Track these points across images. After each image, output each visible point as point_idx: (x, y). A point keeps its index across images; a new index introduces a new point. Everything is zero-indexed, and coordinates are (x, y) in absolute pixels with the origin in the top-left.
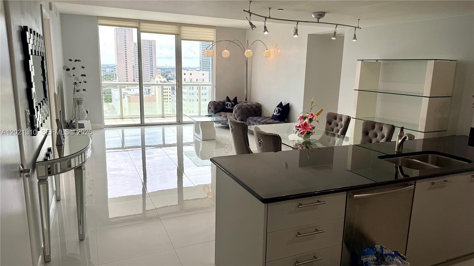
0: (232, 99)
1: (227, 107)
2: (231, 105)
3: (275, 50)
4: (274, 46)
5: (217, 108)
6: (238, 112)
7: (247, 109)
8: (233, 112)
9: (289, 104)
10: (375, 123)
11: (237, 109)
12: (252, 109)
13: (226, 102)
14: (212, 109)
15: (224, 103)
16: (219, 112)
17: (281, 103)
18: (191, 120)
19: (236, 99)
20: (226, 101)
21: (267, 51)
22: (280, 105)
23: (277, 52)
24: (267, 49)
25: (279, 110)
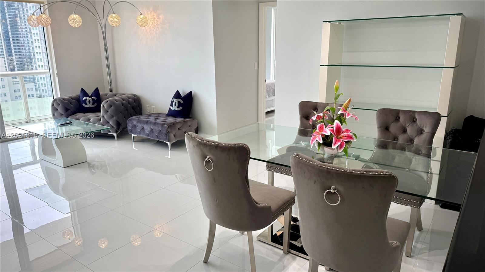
0: (90, 92)
1: (86, 104)
2: (91, 101)
3: (154, 16)
4: (151, 9)
5: (68, 108)
6: (109, 111)
7: (123, 105)
8: (100, 112)
9: (191, 92)
10: (399, 112)
11: (107, 106)
12: (129, 104)
13: (81, 98)
14: (60, 110)
15: (78, 100)
16: (73, 113)
17: (178, 92)
18: (23, 132)
19: (97, 92)
20: (81, 96)
21: (142, 16)
22: (177, 95)
23: (159, 18)
24: (141, 14)
25: (179, 102)
